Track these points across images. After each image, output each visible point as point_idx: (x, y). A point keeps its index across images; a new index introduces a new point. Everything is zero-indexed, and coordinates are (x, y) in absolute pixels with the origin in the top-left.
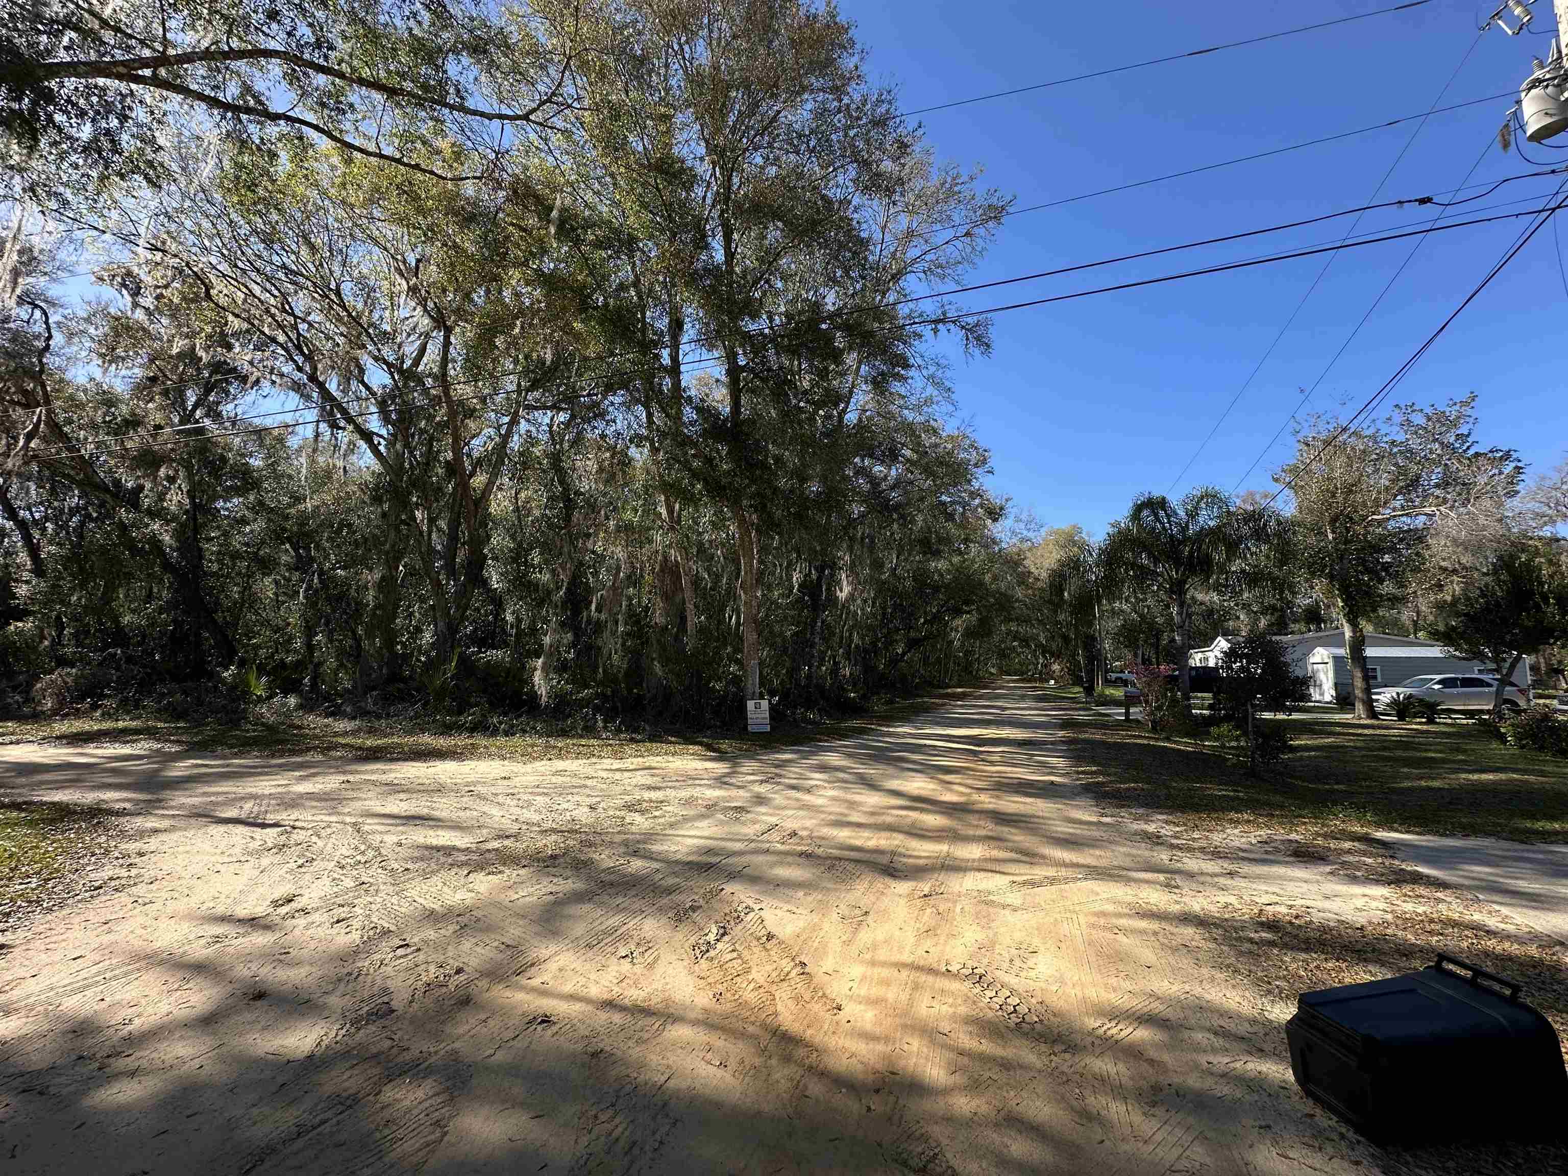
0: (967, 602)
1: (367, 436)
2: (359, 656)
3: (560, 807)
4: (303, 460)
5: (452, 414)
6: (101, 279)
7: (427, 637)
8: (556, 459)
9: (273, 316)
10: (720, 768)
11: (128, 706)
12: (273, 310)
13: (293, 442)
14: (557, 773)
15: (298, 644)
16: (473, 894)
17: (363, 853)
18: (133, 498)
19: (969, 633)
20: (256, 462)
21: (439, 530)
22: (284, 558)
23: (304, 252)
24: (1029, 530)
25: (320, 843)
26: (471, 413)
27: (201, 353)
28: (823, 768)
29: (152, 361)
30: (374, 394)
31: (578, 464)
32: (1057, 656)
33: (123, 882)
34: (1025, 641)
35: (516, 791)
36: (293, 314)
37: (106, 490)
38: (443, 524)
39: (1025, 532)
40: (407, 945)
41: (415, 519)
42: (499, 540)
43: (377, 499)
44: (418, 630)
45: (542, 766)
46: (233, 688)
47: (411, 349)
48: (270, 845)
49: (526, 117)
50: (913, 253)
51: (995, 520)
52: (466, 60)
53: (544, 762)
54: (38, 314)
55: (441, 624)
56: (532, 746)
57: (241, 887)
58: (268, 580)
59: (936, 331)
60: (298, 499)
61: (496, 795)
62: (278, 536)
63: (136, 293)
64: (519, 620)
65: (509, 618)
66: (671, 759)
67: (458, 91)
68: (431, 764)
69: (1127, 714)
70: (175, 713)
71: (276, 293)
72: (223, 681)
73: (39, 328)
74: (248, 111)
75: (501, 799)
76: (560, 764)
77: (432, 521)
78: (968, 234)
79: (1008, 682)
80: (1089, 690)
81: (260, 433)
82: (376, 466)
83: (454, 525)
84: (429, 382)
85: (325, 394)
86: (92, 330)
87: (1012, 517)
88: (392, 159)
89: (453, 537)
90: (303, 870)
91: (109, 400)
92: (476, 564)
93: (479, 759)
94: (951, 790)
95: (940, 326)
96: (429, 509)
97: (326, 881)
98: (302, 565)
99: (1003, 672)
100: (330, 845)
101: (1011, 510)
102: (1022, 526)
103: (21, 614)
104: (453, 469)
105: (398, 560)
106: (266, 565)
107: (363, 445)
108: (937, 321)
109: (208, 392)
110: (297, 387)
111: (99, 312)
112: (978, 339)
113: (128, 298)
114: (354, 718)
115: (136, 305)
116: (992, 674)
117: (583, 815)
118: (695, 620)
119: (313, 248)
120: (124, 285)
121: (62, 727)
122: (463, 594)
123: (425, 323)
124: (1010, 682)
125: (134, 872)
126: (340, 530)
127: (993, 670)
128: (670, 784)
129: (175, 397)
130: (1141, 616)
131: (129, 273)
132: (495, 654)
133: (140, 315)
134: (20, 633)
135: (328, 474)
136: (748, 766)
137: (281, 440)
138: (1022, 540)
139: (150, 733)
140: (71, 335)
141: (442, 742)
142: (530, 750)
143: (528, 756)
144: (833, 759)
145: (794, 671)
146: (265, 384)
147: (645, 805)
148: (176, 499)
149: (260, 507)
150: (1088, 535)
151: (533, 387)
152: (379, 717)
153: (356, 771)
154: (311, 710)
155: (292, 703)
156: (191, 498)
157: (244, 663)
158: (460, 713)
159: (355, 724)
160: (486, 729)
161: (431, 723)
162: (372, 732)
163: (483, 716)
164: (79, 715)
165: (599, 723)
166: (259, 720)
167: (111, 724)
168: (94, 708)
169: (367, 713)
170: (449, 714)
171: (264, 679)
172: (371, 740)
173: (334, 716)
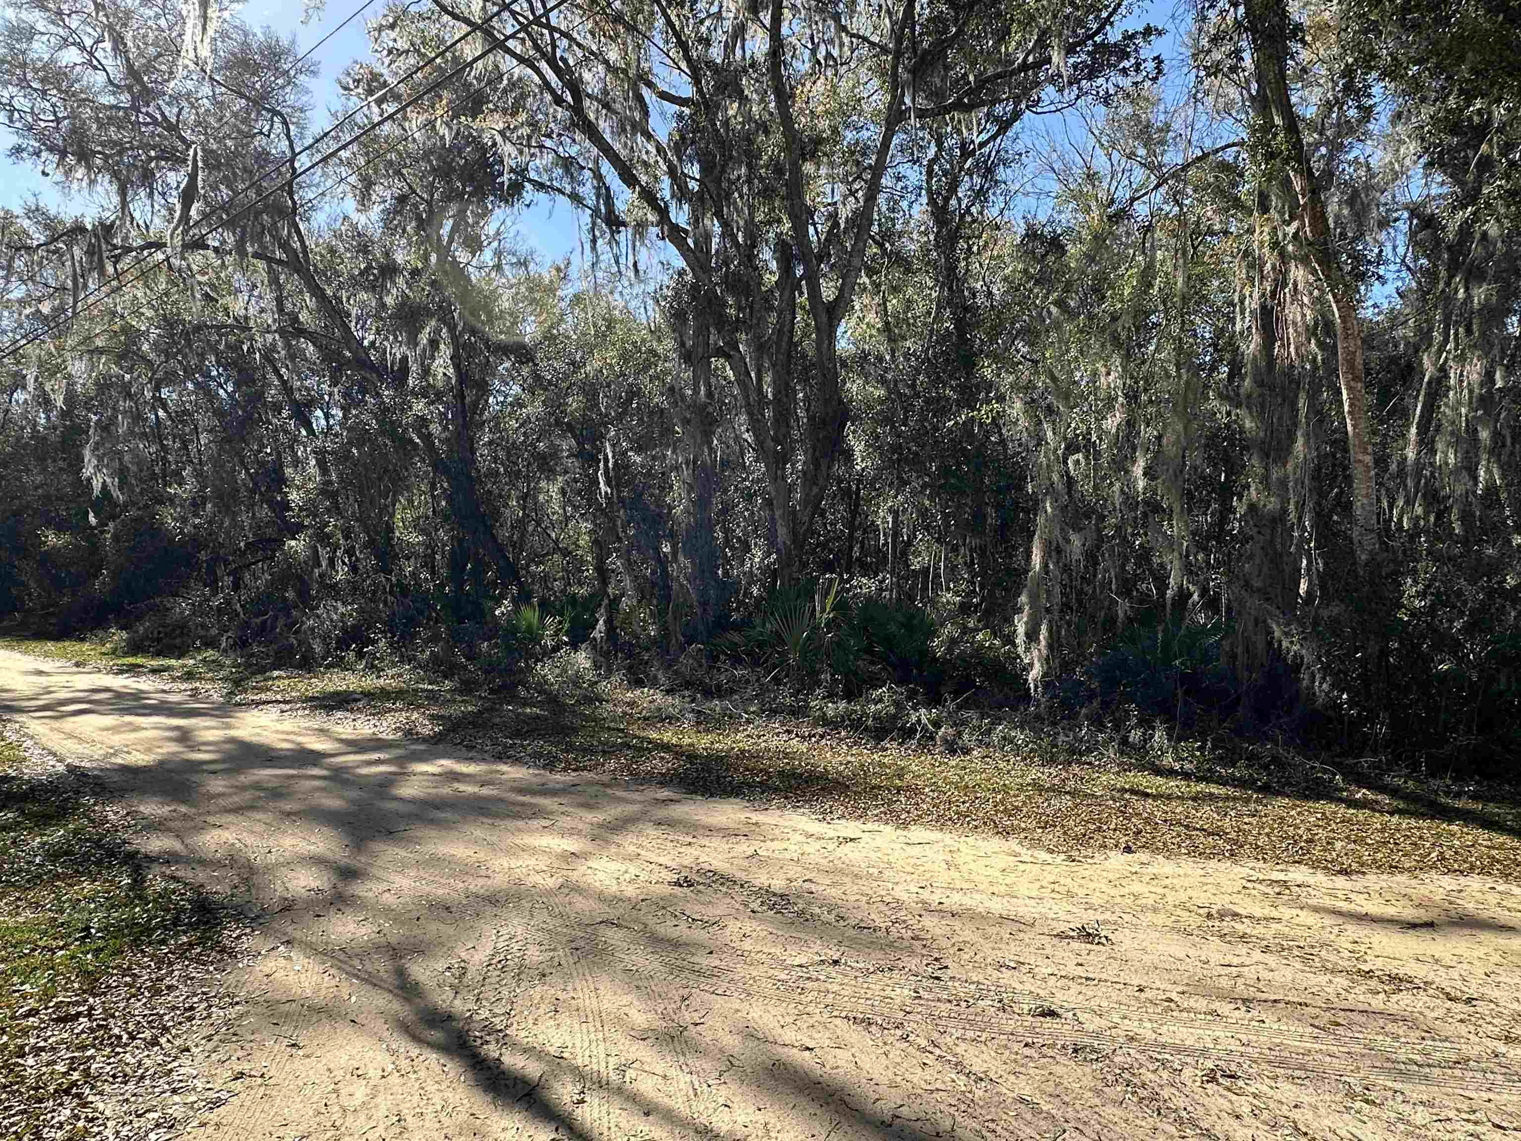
7: (758, 556)
11: (396, 655)
15: (589, 572)
37: (374, 368)
45: (1125, 873)
46: (510, 632)
58: (553, 489)
62: (558, 420)
63: (382, 100)
70: (439, 668)
72: (493, 621)
86: (340, 152)
91: (361, 243)
106: (548, 459)
111: (346, 124)
113: (375, 108)
114: (671, 692)
120: (369, 92)
129: (428, 226)
131: (373, 75)
133: (388, 128)
139: (408, 699)
148: (442, 369)
152: (708, 694)
153: (694, 829)
154: (610, 671)
155: (582, 659)
156: (457, 367)
157: (523, 598)
158: (850, 695)
159: (672, 703)
160: (908, 733)
161: (797, 712)
162: (703, 721)
163: (897, 704)
164: (340, 664)
165: (1159, 736)
166: (542, 686)
167: (370, 682)
168: (360, 655)
169: (688, 685)
170: (831, 696)
171: (549, 620)
172: (703, 742)
173: (639, 683)
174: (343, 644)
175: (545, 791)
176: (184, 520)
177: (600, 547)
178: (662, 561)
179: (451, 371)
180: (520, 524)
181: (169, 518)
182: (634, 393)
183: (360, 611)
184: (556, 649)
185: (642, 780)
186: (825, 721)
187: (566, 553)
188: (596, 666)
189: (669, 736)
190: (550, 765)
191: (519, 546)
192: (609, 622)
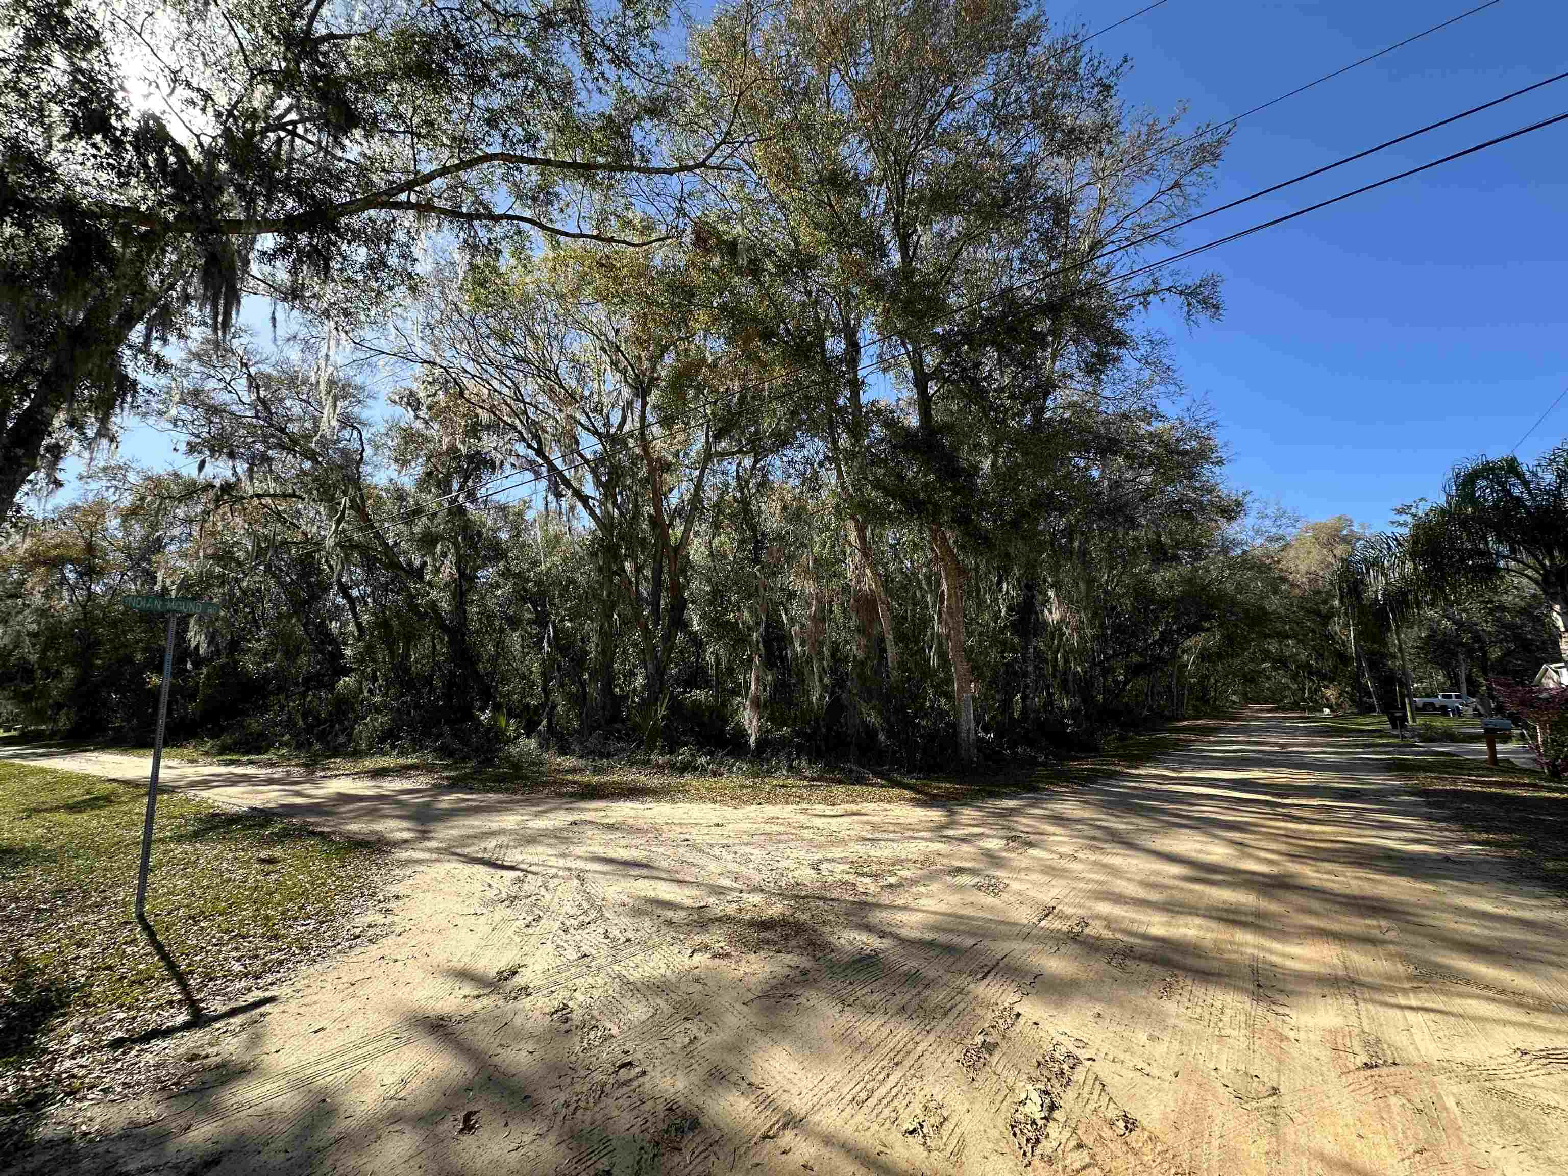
0: (1208, 617)
1: (584, 499)
2: (585, 698)
3: (780, 865)
4: (537, 530)
5: (652, 471)
6: (394, 402)
7: (640, 680)
8: (745, 503)
9: (509, 406)
10: (936, 815)
11: (417, 746)
12: (509, 401)
13: (530, 515)
14: (770, 820)
15: (538, 690)
16: (700, 987)
17: (586, 913)
18: (418, 574)
19: (1204, 656)
20: (504, 536)
21: (646, 578)
22: (527, 616)
23: (530, 344)
24: (1279, 526)
25: (548, 897)
26: (667, 467)
27: (460, 446)
28: (1059, 820)
29: (428, 460)
30: (587, 461)
31: (763, 507)
32: (1329, 678)
33: (378, 931)
34: (1281, 662)
35: (730, 841)
36: (523, 401)
37: (403, 569)
38: (647, 572)
39: (1274, 530)
40: (630, 1063)
41: (624, 571)
42: (697, 586)
43: (593, 555)
44: (632, 674)
45: (752, 810)
46: (489, 729)
47: (616, 418)
48: (504, 895)
49: (703, 164)
50: (1108, 222)
51: (1230, 519)
52: (647, 124)
53: (754, 807)
54: (355, 433)
55: (650, 666)
56: (743, 787)
57: (472, 949)
58: (516, 635)
59: (1146, 304)
60: (536, 563)
61: (712, 846)
62: (522, 596)
63: (416, 409)
64: (718, 661)
65: (710, 658)
66: (887, 806)
67: (643, 155)
68: (647, 806)
69: (1493, 751)
70: (445, 752)
71: (508, 383)
72: (480, 723)
73: (357, 445)
74: (479, 216)
75: (716, 851)
76: (770, 810)
77: (638, 570)
78: (1176, 185)
79: (1261, 711)
80: (1398, 722)
81: (503, 509)
82: (592, 525)
83: (657, 572)
84: (631, 443)
85: (552, 467)
86: (390, 443)
87: (1253, 513)
88: (592, 237)
89: (657, 583)
90: (530, 931)
91: (400, 496)
92: (679, 607)
93: (691, 801)
94: (1250, 856)
95: (1151, 298)
96: (635, 559)
97: (549, 947)
98: (541, 621)
99: (1248, 699)
100: (556, 900)
101: (1253, 508)
102: (1268, 522)
103: (346, 672)
104: (656, 522)
105: (612, 609)
106: (514, 622)
107: (580, 506)
108: (1146, 294)
109: (467, 478)
110: (531, 466)
111: (394, 426)
112: (1204, 302)
113: (412, 413)
114: (581, 757)
115: (417, 417)
116: (1234, 703)
117: (806, 875)
118: (892, 651)
119: (535, 338)
120: (409, 404)
121: (369, 764)
122: (668, 638)
123: (627, 393)
124: (1261, 712)
125: (390, 918)
126: (567, 586)
127: (1234, 698)
128: (885, 836)
129: (444, 485)
130: (1459, 623)
131: (412, 394)
132: (699, 694)
133: (419, 425)
134: (346, 686)
135: (557, 538)
136: (967, 814)
137: (520, 514)
138: (1271, 540)
139: (429, 769)
140: (377, 448)
141: (656, 781)
142: (739, 793)
143: (740, 801)
144: (1070, 808)
145: (1007, 705)
146: (507, 466)
147: (874, 868)
148: (448, 569)
149: (506, 574)
150: (1362, 526)
151: (718, 437)
152: (602, 756)
153: (582, 810)
154: (548, 749)
155: (533, 743)
156: (459, 569)
157: (497, 708)
158: (671, 752)
159: (582, 763)
160: (695, 769)
161: (646, 763)
162: (596, 771)
163: (692, 755)
164: (383, 753)
165: (804, 763)
166: (508, 759)
167: (402, 761)
168: (393, 747)
169: (591, 753)
170: (662, 754)
171: (512, 721)
172: (595, 779)
173: (565, 754)
174: (382, 740)
175: (512, 802)
176: (259, 664)
177: (546, 676)
178: (583, 684)
179: (454, 571)
180: (493, 659)
181: (249, 664)
182: (571, 581)
183: (393, 720)
184: (517, 738)
185: (561, 795)
186: (658, 766)
187: (523, 677)
188: (541, 746)
189: (577, 778)
190: (515, 792)
191: (491, 675)
192: (550, 722)
